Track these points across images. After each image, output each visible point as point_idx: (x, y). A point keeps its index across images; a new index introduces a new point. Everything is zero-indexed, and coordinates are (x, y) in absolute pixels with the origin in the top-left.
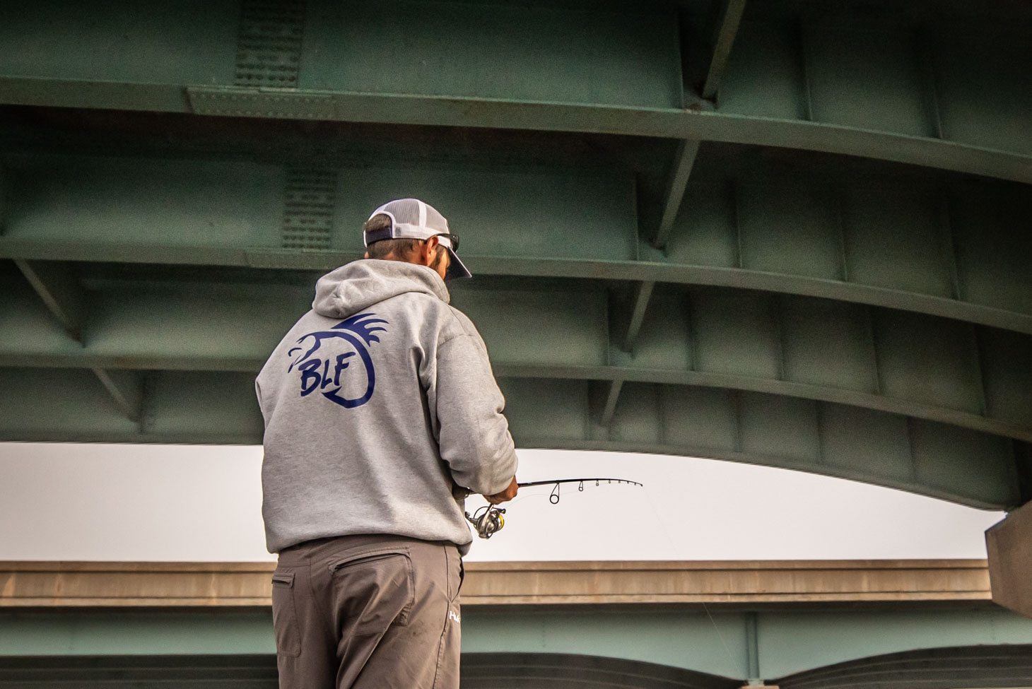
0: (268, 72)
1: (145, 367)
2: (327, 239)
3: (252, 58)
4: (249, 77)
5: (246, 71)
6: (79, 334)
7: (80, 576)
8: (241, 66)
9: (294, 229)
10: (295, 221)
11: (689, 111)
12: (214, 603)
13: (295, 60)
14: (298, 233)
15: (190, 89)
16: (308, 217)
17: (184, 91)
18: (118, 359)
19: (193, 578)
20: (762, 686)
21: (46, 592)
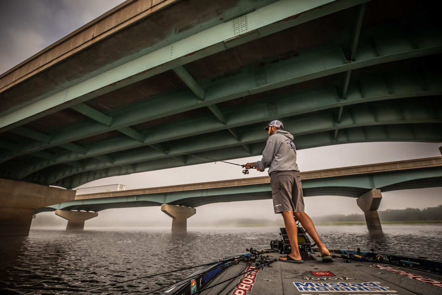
0: (261, 84)
1: (250, 143)
2: (276, 113)
3: (258, 82)
4: (259, 85)
5: (258, 85)
6: (239, 140)
7: (246, 181)
8: (257, 84)
9: (270, 113)
10: (270, 112)
11: (349, 64)
12: (266, 183)
13: (265, 80)
14: (271, 114)
15: (249, 90)
16: (272, 110)
17: (248, 91)
18: (246, 142)
19: (262, 179)
20: (376, 190)
21: (241, 183)
